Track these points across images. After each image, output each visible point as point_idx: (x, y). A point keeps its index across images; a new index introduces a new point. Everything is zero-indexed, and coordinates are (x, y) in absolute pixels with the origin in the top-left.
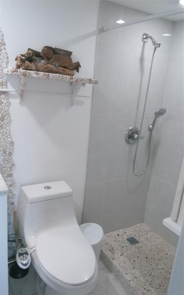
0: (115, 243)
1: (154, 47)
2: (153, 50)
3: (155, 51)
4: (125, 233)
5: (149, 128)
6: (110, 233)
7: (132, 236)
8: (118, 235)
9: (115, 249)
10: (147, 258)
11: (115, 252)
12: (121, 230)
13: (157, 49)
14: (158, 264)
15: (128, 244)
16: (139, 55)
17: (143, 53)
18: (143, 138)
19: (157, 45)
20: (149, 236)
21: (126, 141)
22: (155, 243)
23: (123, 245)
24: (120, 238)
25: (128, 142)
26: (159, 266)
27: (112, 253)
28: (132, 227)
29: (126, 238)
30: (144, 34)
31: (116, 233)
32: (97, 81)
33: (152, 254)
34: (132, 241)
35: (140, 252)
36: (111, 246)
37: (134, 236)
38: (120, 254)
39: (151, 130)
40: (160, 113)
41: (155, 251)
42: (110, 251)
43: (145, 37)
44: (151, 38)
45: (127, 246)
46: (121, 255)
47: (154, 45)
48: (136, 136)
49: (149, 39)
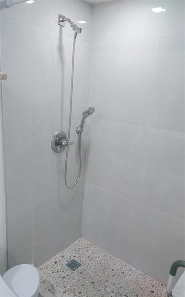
0: (54, 275)
1: (74, 32)
2: (74, 36)
3: (75, 38)
4: (63, 257)
5: (77, 130)
6: (45, 264)
7: (72, 259)
8: (56, 263)
9: (55, 286)
10: (93, 283)
11: (55, 291)
12: (58, 255)
13: (78, 34)
14: (106, 287)
15: (69, 271)
16: (56, 42)
17: (60, 40)
18: (73, 143)
19: (77, 30)
20: (90, 252)
21: (53, 149)
22: (98, 260)
23: (64, 275)
24: (58, 267)
25: (55, 151)
26: (108, 290)
27: (53, 293)
28: (70, 247)
29: (66, 263)
30: (60, 16)
31: (52, 260)
32: (5, 75)
33: (98, 275)
34: (73, 265)
35: (84, 278)
36: (50, 283)
37: (74, 258)
38: (62, 291)
39: (79, 133)
40: (89, 112)
41: (100, 270)
42: (50, 290)
43: (61, 19)
44: (69, 21)
45: (68, 275)
46: (64, 292)
47: (74, 30)
48: (64, 142)
49: (67, 23)
